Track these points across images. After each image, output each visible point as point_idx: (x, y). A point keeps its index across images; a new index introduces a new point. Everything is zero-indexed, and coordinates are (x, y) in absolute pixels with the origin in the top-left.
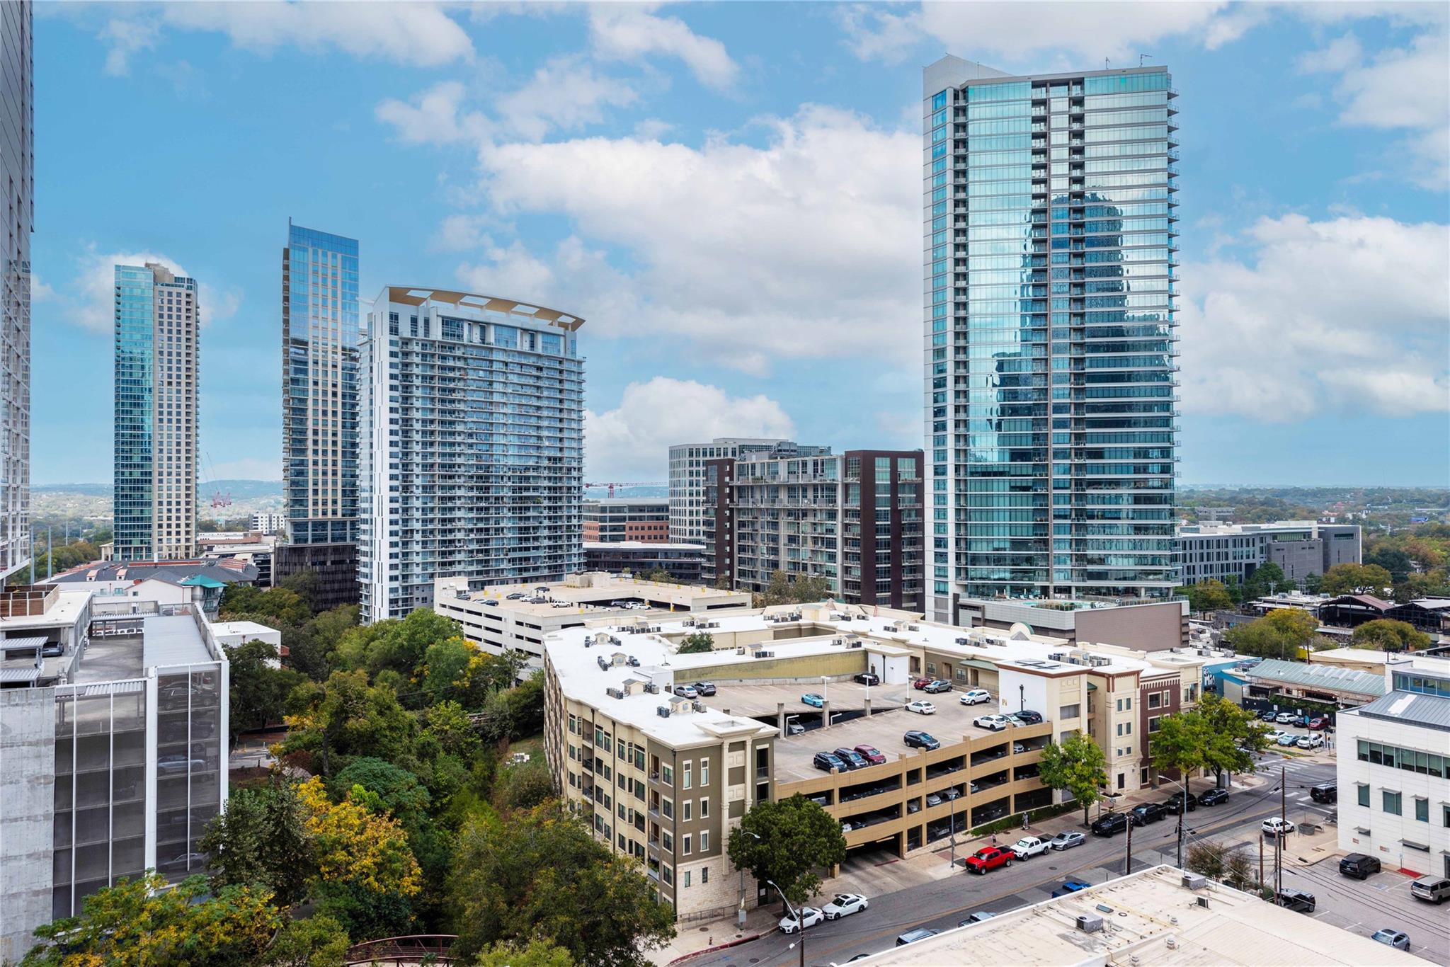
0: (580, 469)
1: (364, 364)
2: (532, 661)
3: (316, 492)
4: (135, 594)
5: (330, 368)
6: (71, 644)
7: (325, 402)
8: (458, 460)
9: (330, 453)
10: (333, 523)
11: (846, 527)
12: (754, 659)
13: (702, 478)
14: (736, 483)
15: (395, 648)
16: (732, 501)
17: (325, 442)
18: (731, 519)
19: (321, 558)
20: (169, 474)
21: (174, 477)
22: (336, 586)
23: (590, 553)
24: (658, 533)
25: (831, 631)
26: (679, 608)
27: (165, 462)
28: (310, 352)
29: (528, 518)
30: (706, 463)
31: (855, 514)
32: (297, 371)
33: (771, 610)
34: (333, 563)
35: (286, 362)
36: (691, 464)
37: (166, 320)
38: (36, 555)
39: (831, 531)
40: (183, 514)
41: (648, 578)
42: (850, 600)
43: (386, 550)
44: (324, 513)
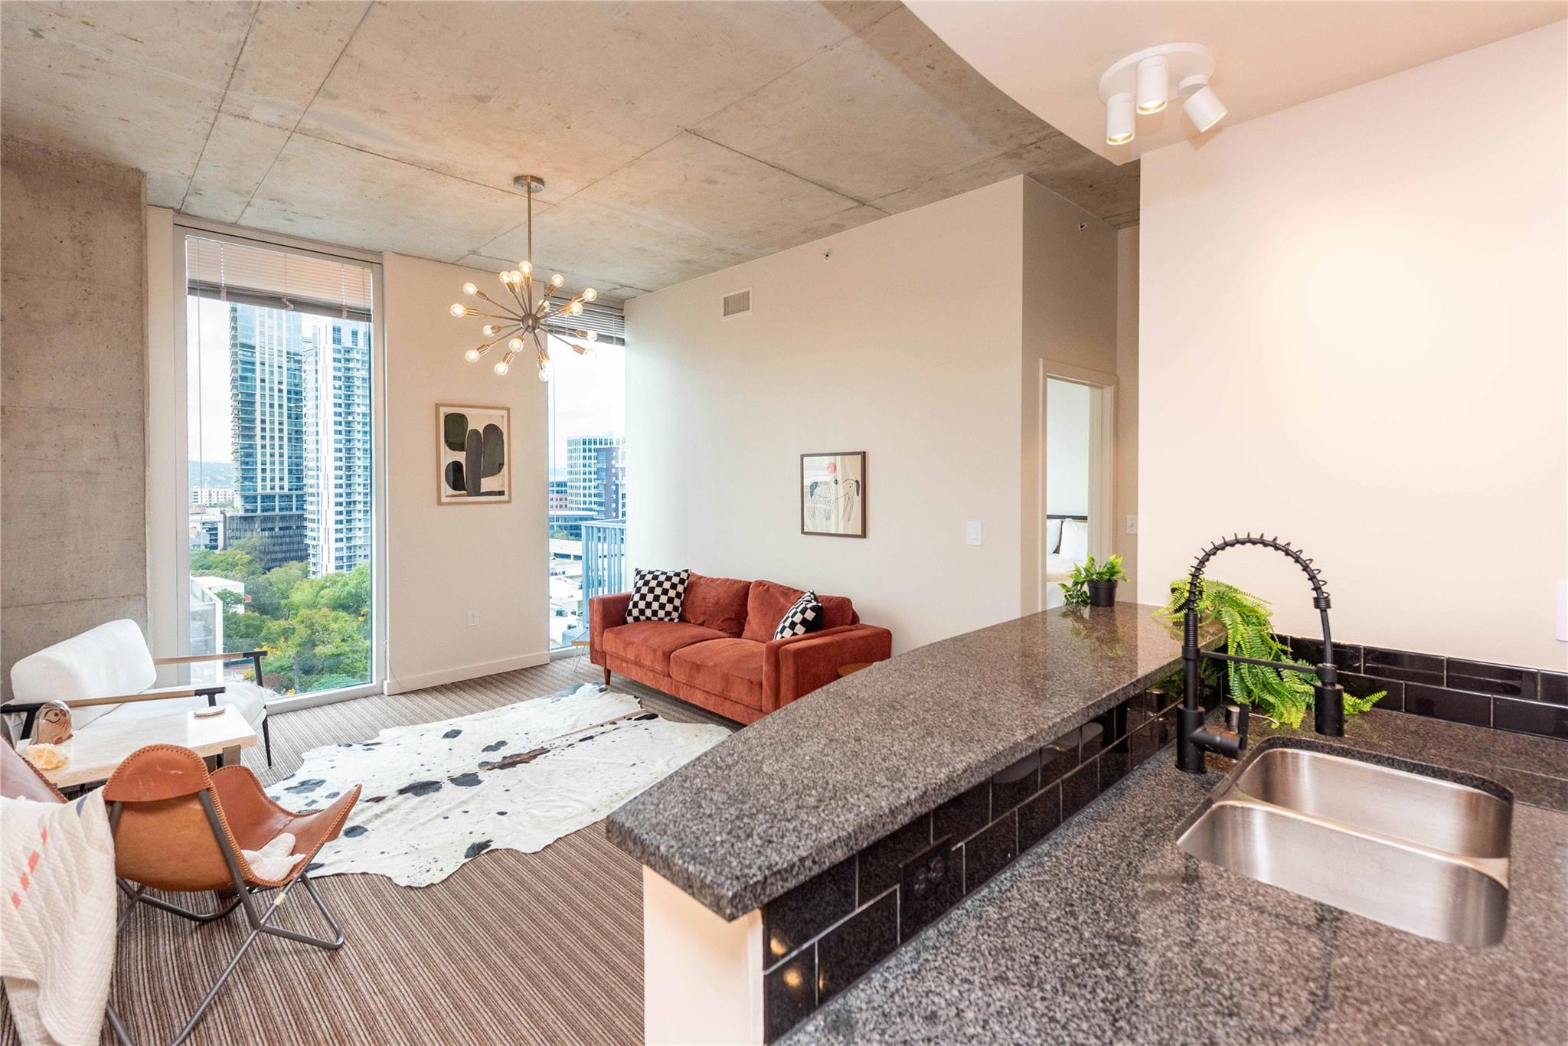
1: (308, 367)
3: (264, 471)
5: (276, 369)
7: (272, 396)
9: (277, 438)
10: (281, 496)
13: (593, 462)
14: (620, 465)
15: (344, 594)
16: (617, 479)
17: (272, 430)
18: (617, 492)
19: (270, 525)
22: (284, 548)
24: (563, 503)
26: (577, 557)
28: (258, 355)
30: (596, 450)
32: (245, 370)
34: (280, 529)
35: (235, 363)
36: (584, 451)
43: (332, 518)
44: (272, 488)
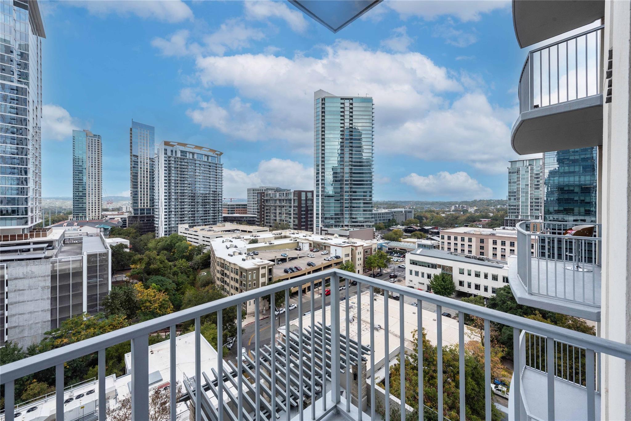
0: (222, 194)
1: (156, 163)
2: (207, 247)
3: (141, 200)
4: (80, 230)
5: (145, 164)
6: (57, 246)
7: (144, 174)
8: (186, 191)
9: (145, 189)
10: (147, 209)
11: (294, 210)
12: (269, 245)
13: (256, 197)
14: (265, 198)
15: (166, 245)
16: (264, 203)
17: (144, 185)
18: (264, 208)
19: (143, 219)
20: (92, 194)
21: (94, 195)
22: (148, 227)
23: (224, 217)
24: (244, 212)
25: (289, 237)
26: (249, 232)
27: (91, 191)
28: (139, 159)
29: (206, 208)
30: (258, 193)
31: (296, 207)
32: (135, 164)
33: (274, 232)
34: (147, 220)
35: (131, 162)
36: (253, 193)
37: (90, 147)
38: (45, 219)
39: (290, 211)
40: (97, 206)
41: (241, 224)
42: (295, 229)
43: (163, 217)
44: (144, 206)
